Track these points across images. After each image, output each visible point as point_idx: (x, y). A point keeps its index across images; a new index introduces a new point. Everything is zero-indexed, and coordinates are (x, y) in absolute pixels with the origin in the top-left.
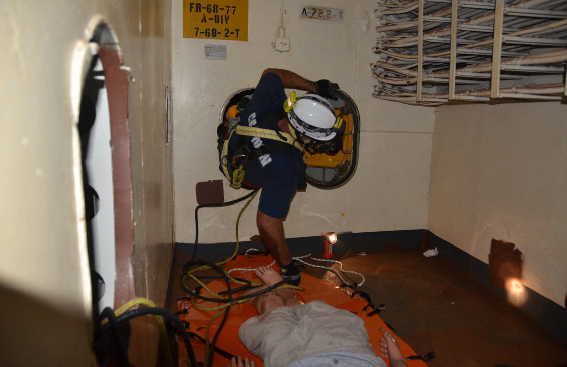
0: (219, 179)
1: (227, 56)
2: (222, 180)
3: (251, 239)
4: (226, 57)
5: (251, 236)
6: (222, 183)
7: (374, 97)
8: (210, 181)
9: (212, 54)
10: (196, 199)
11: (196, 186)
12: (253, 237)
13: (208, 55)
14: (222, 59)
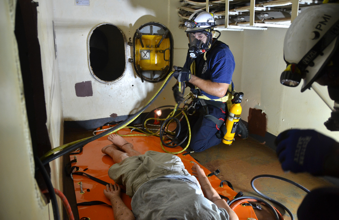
0: (89, 80)
1: (90, 3)
2: (91, 81)
3: (110, 116)
4: (89, 5)
5: (111, 114)
6: (91, 83)
7: (180, 28)
8: (83, 82)
9: (80, 2)
10: (75, 93)
11: (75, 85)
12: (112, 114)
13: (77, 3)
14: (87, 6)
